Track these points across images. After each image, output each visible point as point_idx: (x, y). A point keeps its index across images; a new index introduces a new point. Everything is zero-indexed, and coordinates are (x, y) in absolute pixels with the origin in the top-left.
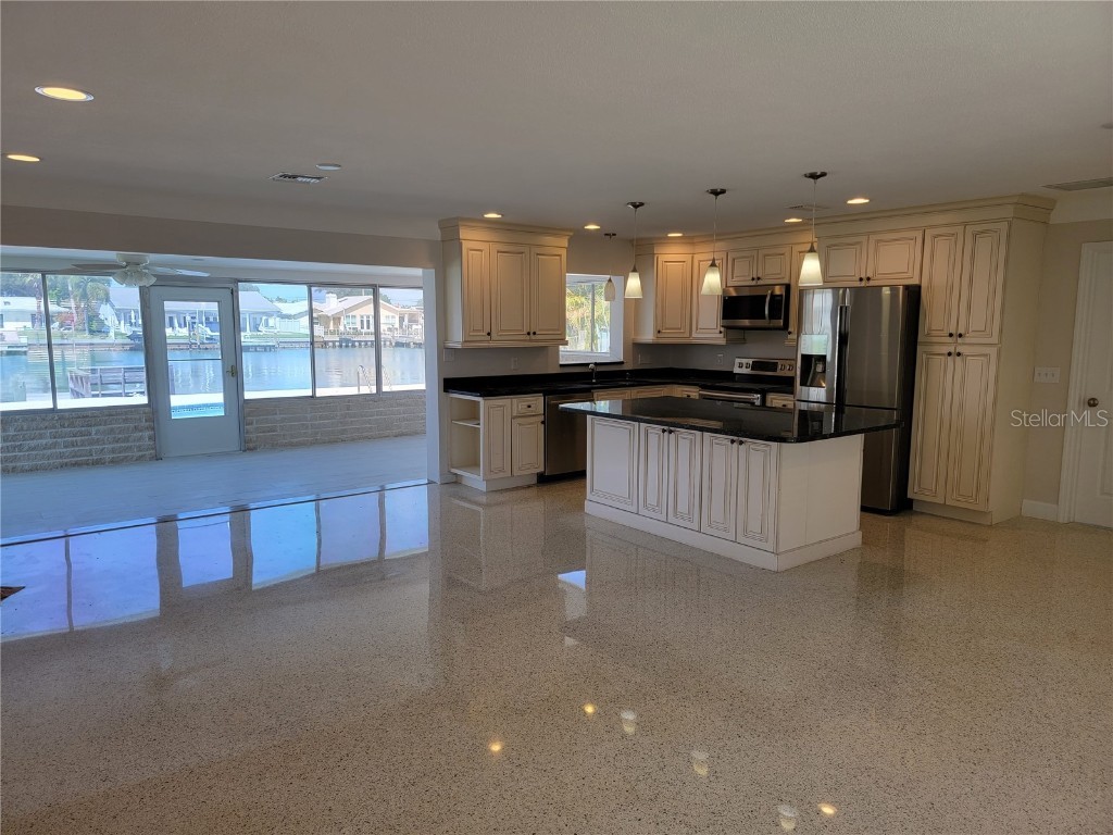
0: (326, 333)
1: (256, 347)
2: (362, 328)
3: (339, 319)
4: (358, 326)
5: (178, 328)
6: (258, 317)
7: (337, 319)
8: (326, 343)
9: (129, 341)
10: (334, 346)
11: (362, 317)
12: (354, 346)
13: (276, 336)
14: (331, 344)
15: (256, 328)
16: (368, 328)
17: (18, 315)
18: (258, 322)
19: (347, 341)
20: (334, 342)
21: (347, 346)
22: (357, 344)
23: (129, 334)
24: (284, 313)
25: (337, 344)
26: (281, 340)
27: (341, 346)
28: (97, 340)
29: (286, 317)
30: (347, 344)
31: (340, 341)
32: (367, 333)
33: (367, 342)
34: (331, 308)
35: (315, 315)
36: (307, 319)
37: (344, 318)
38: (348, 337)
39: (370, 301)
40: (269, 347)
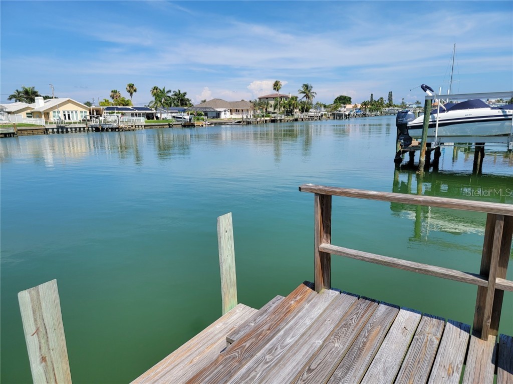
0: (46, 122)
2: (65, 119)
3: (48, 114)
4: (63, 118)
7: (47, 114)
8: (47, 130)
10: (53, 132)
11: (64, 112)
12: (67, 132)
13: (14, 126)
14: (50, 130)
16: (69, 118)
19: (62, 128)
20: (53, 129)
21: (62, 132)
22: (69, 130)
24: (6, 110)
25: (55, 130)
26: (19, 128)
27: (58, 132)
29: (9, 113)
30: (62, 130)
31: (58, 128)
32: (75, 123)
33: (76, 128)
34: (41, 106)
35: (29, 111)
36: (24, 114)
37: (51, 113)
38: (63, 125)
39: (69, 101)
40: (10, 134)
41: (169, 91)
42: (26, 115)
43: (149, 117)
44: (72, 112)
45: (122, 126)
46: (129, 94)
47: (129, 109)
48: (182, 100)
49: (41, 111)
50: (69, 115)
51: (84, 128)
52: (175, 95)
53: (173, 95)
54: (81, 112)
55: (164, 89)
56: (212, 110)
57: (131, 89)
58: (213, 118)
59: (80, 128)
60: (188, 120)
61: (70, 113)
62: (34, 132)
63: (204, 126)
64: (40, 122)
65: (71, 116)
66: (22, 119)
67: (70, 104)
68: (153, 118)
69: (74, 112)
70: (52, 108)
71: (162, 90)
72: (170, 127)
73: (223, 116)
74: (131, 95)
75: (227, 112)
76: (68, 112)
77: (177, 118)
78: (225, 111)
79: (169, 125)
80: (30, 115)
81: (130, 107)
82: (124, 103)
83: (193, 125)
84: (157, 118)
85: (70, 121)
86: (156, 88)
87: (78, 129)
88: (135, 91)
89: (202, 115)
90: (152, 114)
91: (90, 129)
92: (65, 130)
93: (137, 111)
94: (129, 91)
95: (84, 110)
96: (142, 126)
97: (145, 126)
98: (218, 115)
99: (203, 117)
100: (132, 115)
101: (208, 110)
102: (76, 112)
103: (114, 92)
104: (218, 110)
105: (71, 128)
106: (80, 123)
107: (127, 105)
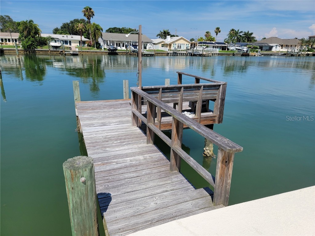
0: (169, 50)
1: (147, 55)
2: (178, 48)
3: (171, 45)
4: (177, 48)
5: (122, 47)
6: (146, 44)
7: (170, 45)
8: (168, 53)
9: (108, 51)
10: (171, 55)
11: (178, 44)
12: (177, 55)
13: (155, 51)
14: (170, 54)
15: (145, 48)
16: (180, 48)
17: (75, 41)
18: (145, 46)
19: (175, 53)
20: (171, 53)
21: (175, 55)
22: (178, 54)
23: (108, 49)
24: (154, 43)
25: (172, 54)
26: (157, 52)
27: (173, 55)
28: (98, 51)
29: (154, 44)
30: (175, 54)
31: (173, 53)
32: (182, 51)
33: (181, 53)
34: (168, 41)
35: (163, 43)
36: (160, 45)
37: (172, 45)
38: (176, 52)
39: (182, 38)
40: (152, 55)
41: (242, 32)
42: (161, 45)
43: (223, 48)
44: (182, 45)
45: (204, 53)
46: (216, 34)
47: (212, 43)
48: (249, 38)
49: (168, 43)
50: (180, 46)
51: (185, 54)
52: (245, 34)
53: (243, 34)
54: (187, 44)
55: (238, 30)
56: (267, 45)
57: (218, 31)
58: (267, 50)
59: (183, 53)
60: (246, 52)
61: (181, 45)
62: (163, 54)
63: (256, 56)
64: (166, 49)
65: (181, 46)
66: (159, 48)
67: (182, 40)
68: (225, 50)
69: (183, 44)
70: (173, 42)
71: (237, 31)
72: (233, 55)
73: (274, 49)
74: (217, 34)
75: (278, 47)
76: (180, 44)
77: (239, 50)
78: (276, 46)
79: (233, 54)
80: (163, 46)
81: (214, 42)
82: (211, 39)
83: (248, 55)
84: (228, 49)
85: (180, 49)
86: (233, 30)
87: (182, 54)
88: (220, 32)
89: (257, 48)
90: (226, 46)
91: (188, 54)
92: (176, 54)
93: (217, 45)
94: (216, 32)
95: (188, 43)
96: (216, 54)
97: (218, 54)
98: (271, 48)
99: (257, 49)
100: (213, 47)
101: (263, 45)
102: (184, 45)
103: (207, 33)
104: (271, 45)
105: (179, 53)
106: (184, 51)
107: (212, 41)
